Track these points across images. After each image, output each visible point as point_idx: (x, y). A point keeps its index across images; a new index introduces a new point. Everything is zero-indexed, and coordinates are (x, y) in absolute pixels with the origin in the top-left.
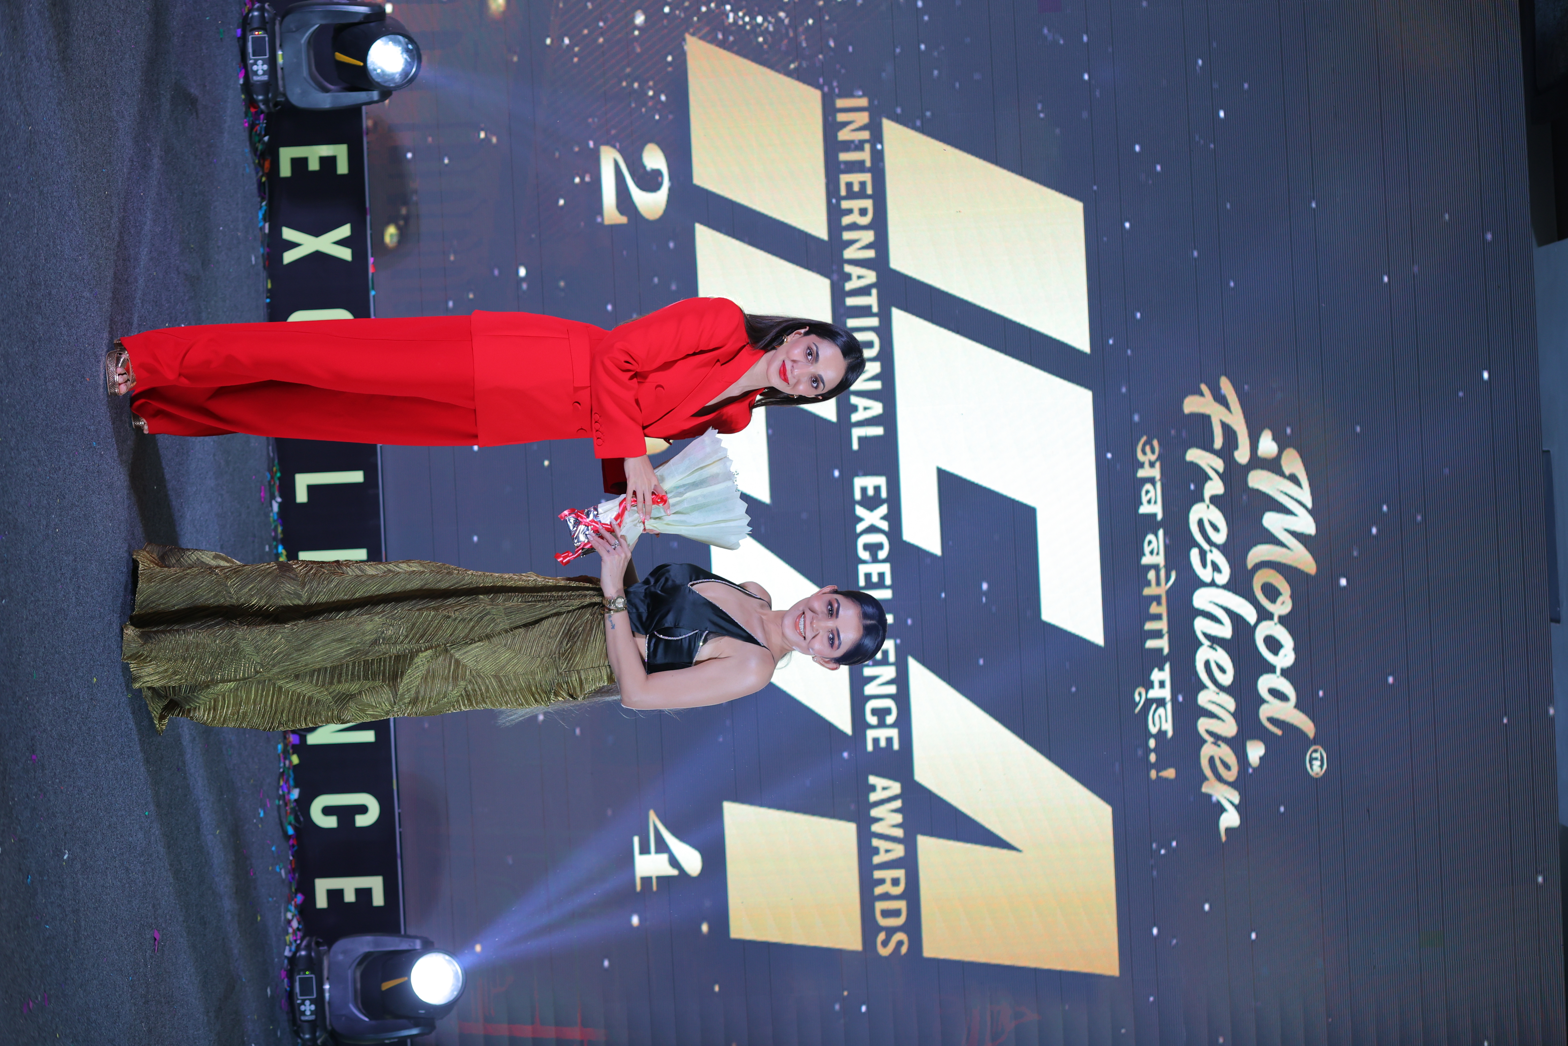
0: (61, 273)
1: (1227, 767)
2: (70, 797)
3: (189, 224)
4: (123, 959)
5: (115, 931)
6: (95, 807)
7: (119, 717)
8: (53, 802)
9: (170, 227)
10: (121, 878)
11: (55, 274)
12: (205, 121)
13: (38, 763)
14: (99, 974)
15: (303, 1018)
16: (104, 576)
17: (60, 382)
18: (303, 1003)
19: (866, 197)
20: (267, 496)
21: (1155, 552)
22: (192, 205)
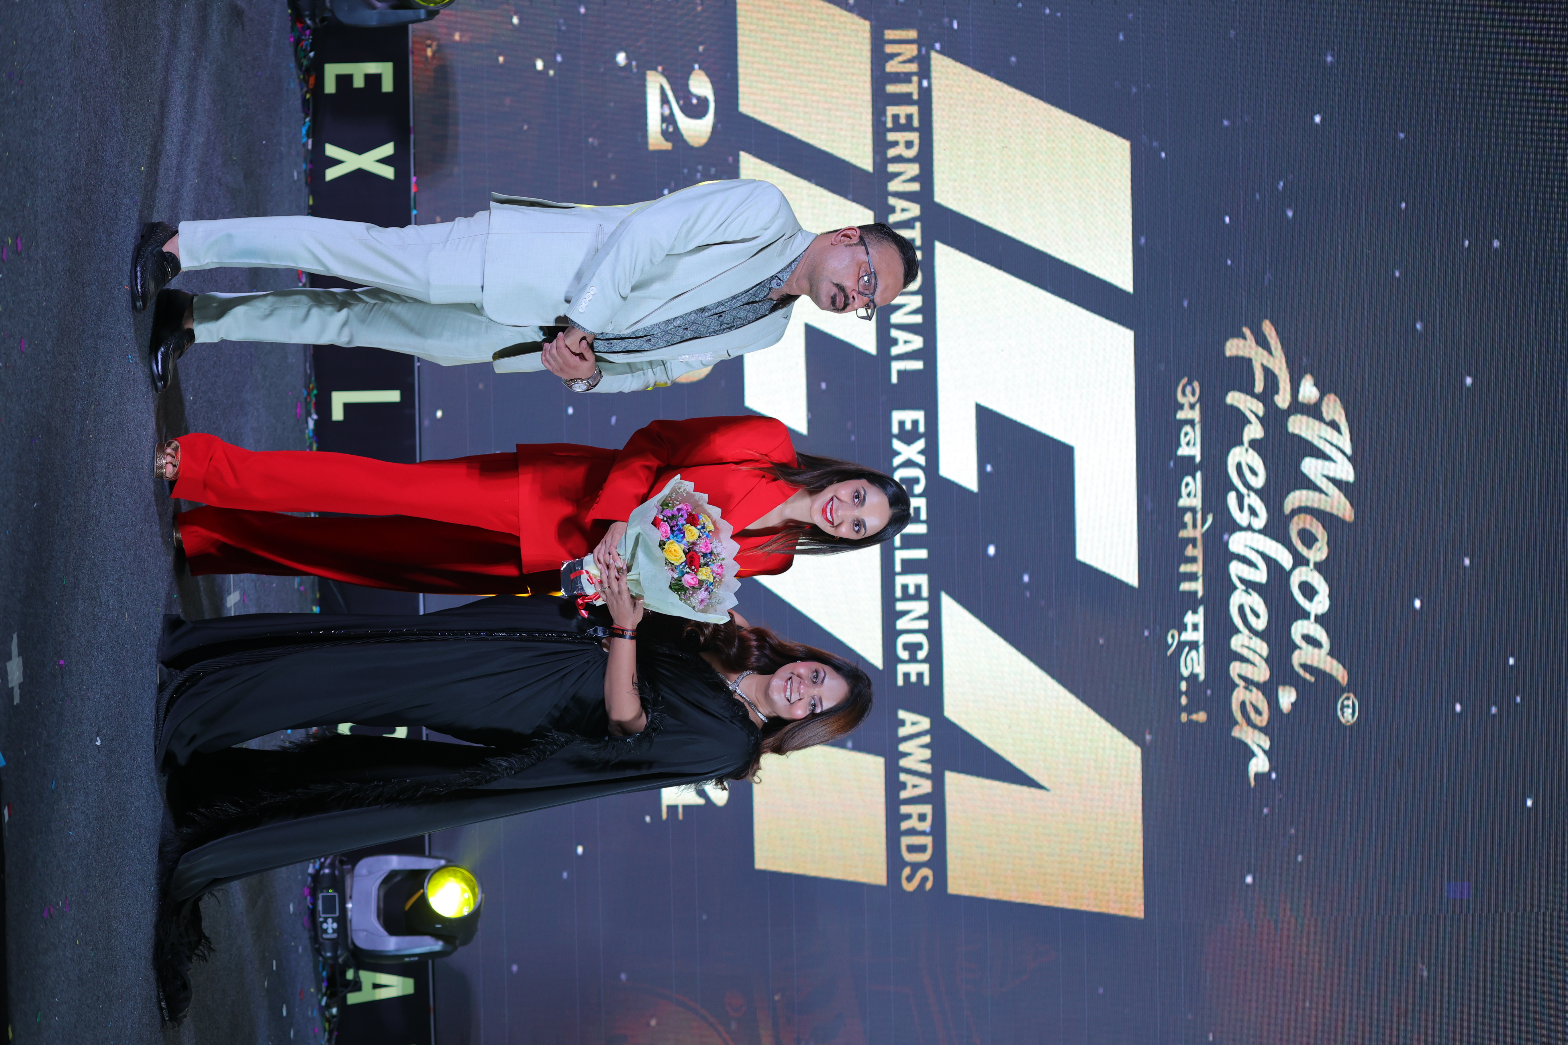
0: (101, 179)
1: (1259, 712)
2: (97, 704)
3: (232, 136)
4: (145, 868)
5: (139, 841)
6: (122, 715)
7: (148, 626)
8: (80, 708)
9: (212, 138)
10: (145, 788)
11: (95, 179)
12: (251, 34)
13: (65, 668)
14: (121, 883)
15: (325, 936)
16: (136, 484)
17: (98, 288)
18: (325, 921)
19: (913, 129)
20: (303, 412)
21: (1193, 494)
22: (235, 117)
